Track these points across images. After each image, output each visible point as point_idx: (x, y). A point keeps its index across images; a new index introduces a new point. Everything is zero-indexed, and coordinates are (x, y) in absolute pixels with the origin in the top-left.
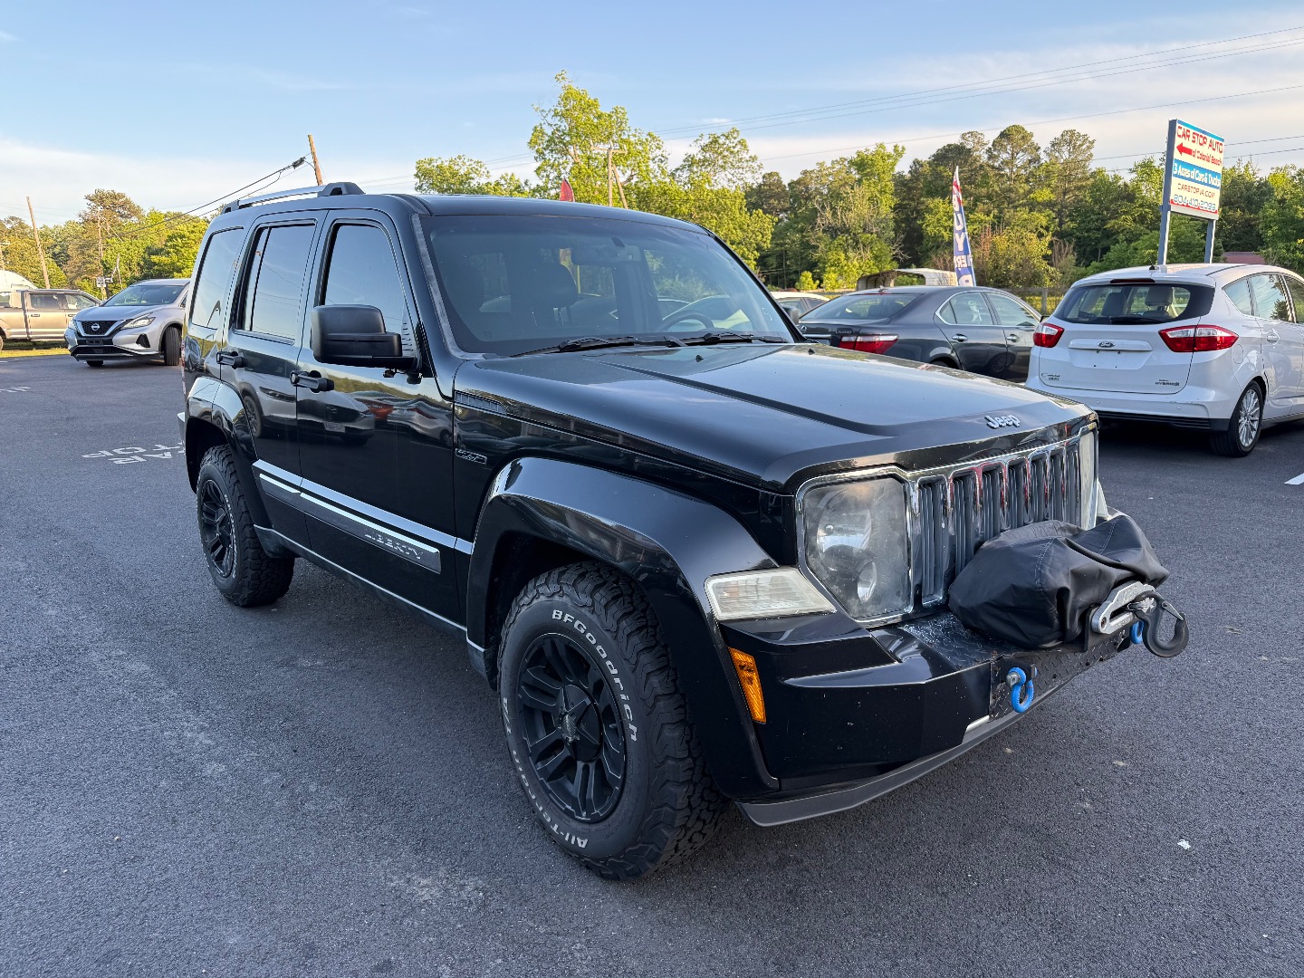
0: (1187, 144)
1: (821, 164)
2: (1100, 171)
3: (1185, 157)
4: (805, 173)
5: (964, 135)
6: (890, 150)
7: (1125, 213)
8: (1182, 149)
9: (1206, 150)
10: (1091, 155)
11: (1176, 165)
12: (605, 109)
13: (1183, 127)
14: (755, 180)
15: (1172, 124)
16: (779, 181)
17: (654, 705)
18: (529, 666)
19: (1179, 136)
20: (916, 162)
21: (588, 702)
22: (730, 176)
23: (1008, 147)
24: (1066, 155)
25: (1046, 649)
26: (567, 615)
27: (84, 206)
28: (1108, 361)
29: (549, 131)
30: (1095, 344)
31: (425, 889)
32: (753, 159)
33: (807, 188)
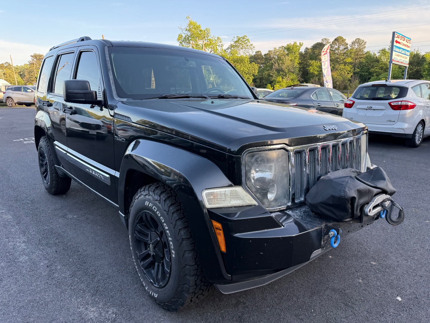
0: (399, 40)
1: (275, 48)
2: (368, 52)
3: (398, 45)
4: (269, 51)
5: (323, 39)
6: (298, 44)
7: (376, 66)
8: (397, 42)
9: (405, 42)
10: (365, 47)
11: (395, 47)
12: (203, 28)
13: (397, 34)
14: (253, 53)
15: (394, 33)
16: (261, 54)
17: (181, 243)
18: (138, 223)
19: (396, 37)
20: (307, 48)
21: (159, 239)
22: (244, 51)
23: (337, 44)
24: (356, 47)
25: (345, 221)
26: (150, 204)
27: (30, 59)
28: (370, 113)
29: (184, 36)
30: (365, 107)
31: (92, 313)
32: (252, 45)
33: (270, 56)
